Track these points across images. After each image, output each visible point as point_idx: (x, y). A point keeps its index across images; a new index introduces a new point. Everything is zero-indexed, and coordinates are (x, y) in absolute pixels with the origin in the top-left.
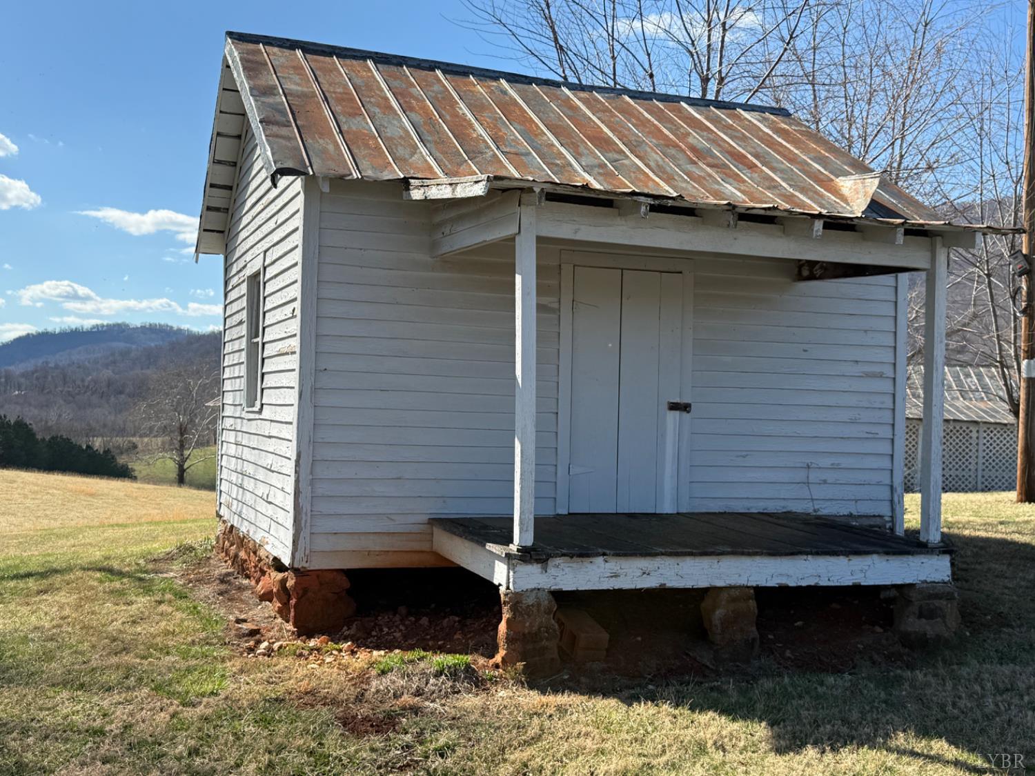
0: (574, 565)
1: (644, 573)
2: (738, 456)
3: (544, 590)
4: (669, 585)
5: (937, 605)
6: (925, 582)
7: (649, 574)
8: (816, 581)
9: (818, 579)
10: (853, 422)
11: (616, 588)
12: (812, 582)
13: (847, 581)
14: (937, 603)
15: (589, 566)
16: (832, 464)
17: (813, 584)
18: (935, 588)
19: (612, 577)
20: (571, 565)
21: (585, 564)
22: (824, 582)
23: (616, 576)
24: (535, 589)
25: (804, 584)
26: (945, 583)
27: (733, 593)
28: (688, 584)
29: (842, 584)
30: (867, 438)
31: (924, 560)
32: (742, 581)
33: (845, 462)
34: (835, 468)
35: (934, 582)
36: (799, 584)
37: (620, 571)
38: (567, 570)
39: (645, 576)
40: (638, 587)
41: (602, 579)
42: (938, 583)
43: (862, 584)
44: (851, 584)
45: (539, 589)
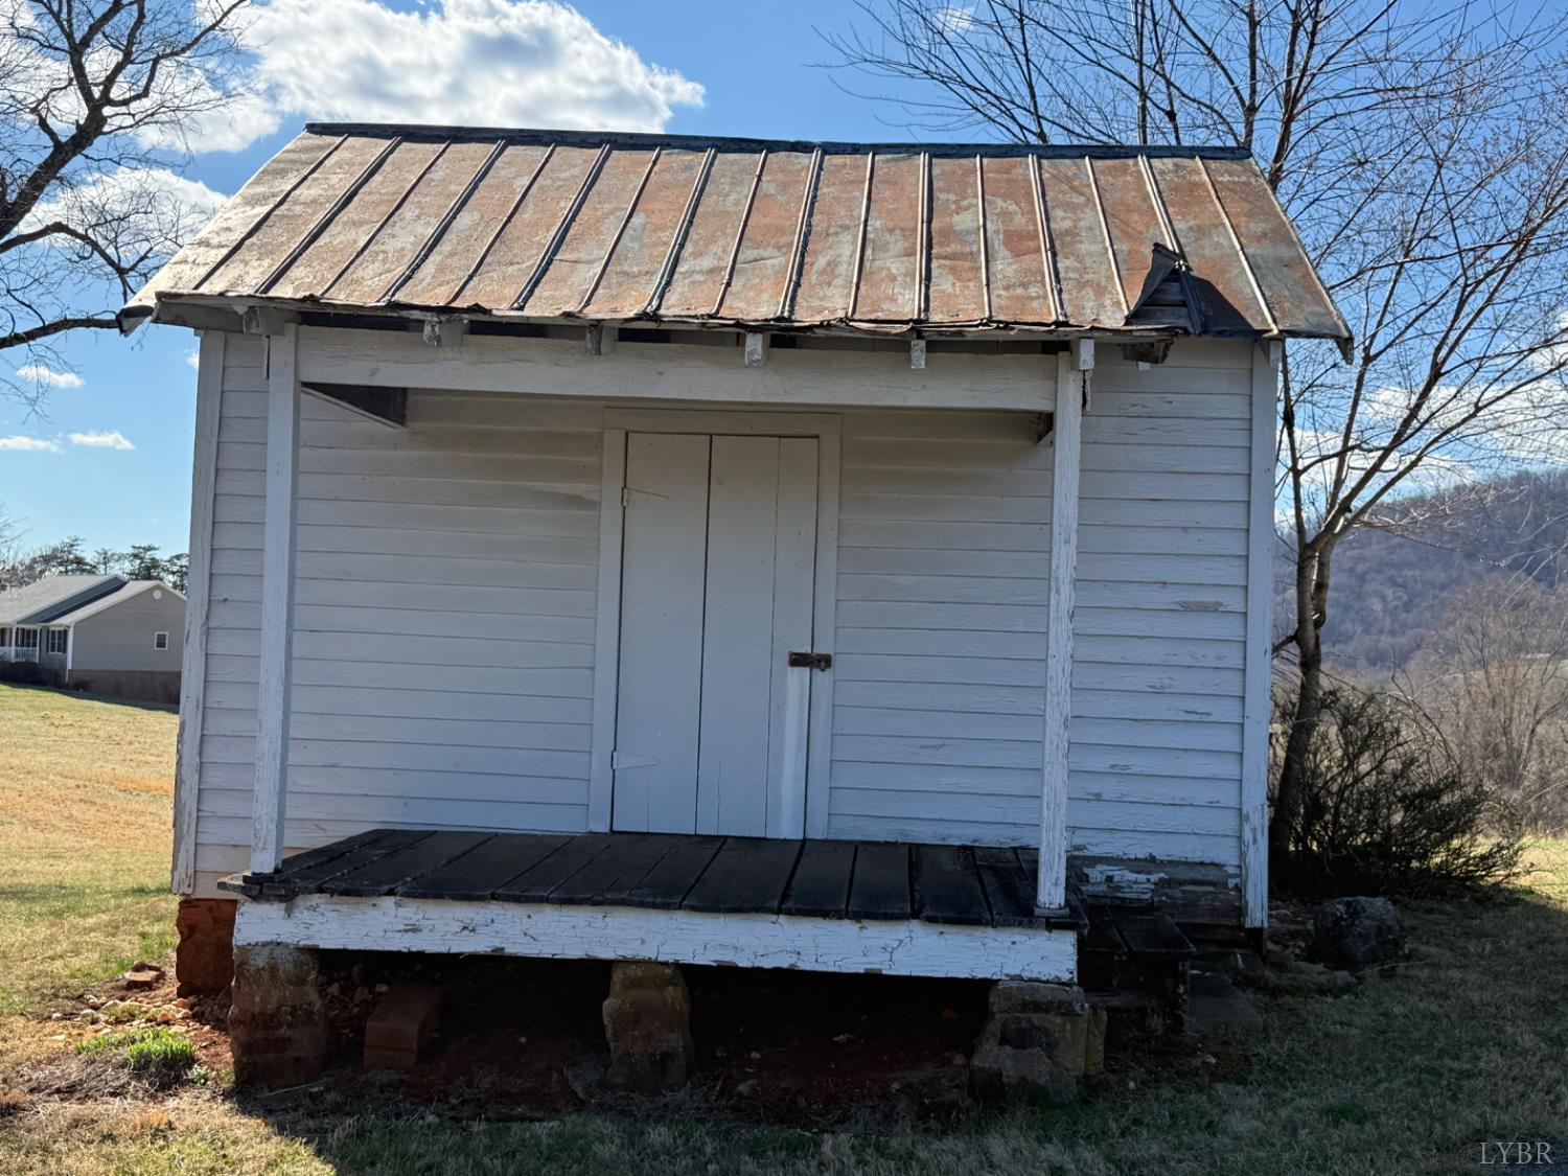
0: (344, 908)
1: (465, 928)
2: (922, 747)
3: (287, 945)
4: (510, 950)
5: (1036, 1022)
6: (1019, 978)
7: (473, 930)
8: (792, 961)
9: (795, 957)
10: (1157, 691)
11: (414, 949)
12: (784, 962)
13: (855, 965)
14: (1037, 1019)
15: (371, 912)
16: (1112, 766)
17: (785, 965)
18: (1037, 990)
19: (406, 931)
20: (338, 907)
21: (362, 907)
22: (806, 965)
23: (415, 930)
24: (271, 943)
25: (768, 964)
26: (1064, 984)
27: (633, 971)
28: (546, 951)
29: (844, 970)
30: (1187, 721)
31: (1017, 938)
32: (648, 952)
33: (1138, 763)
34: (1117, 772)
35: (1037, 980)
36: (757, 964)
37: (422, 922)
38: (330, 915)
39: (466, 932)
40: (453, 951)
41: (389, 934)
42: (1047, 982)
43: (884, 972)
44: (862, 971)
45: (279, 944)
